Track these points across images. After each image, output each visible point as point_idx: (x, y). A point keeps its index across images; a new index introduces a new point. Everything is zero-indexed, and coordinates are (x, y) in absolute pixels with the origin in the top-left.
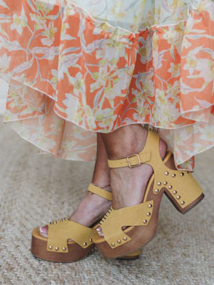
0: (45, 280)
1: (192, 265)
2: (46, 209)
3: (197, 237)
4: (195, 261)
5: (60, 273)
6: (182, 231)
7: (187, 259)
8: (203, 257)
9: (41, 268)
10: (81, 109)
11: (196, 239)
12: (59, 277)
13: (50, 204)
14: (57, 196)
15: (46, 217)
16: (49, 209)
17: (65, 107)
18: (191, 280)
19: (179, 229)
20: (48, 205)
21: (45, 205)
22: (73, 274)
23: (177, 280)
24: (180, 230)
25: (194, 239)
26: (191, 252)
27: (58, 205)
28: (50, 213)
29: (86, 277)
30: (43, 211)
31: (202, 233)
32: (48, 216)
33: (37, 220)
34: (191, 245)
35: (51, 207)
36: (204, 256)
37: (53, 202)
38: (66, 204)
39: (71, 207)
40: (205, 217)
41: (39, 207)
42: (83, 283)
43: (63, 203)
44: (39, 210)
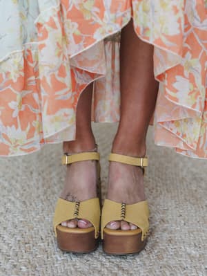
0: (15, 266)
1: (171, 232)
2: (14, 182)
3: (177, 198)
4: (174, 227)
5: (31, 258)
6: (161, 193)
7: (165, 225)
8: (183, 222)
9: (11, 253)
10: (194, 91)
11: (176, 201)
12: (30, 262)
13: (18, 175)
14: (25, 165)
15: (14, 191)
16: (17, 182)
17: (176, 91)
18: (170, 250)
19: (157, 191)
20: (15, 177)
21: (13, 178)
22: (45, 256)
23: (156, 251)
24: (159, 193)
25: (173, 201)
26: (170, 217)
27: (26, 176)
28: (18, 186)
29: (59, 258)
30: (11, 185)
31: (182, 193)
32: (15, 189)
33: (4, 196)
34: (170, 209)
35: (19, 178)
36: (184, 219)
37: (20, 173)
38: (35, 174)
39: (40, 177)
40: (184, 173)
41: (6, 180)
42: (56, 265)
43: (31, 173)
44: (6, 184)
